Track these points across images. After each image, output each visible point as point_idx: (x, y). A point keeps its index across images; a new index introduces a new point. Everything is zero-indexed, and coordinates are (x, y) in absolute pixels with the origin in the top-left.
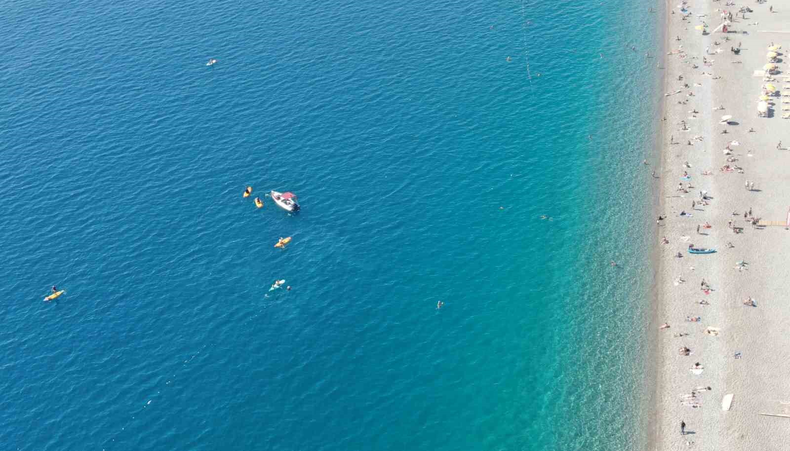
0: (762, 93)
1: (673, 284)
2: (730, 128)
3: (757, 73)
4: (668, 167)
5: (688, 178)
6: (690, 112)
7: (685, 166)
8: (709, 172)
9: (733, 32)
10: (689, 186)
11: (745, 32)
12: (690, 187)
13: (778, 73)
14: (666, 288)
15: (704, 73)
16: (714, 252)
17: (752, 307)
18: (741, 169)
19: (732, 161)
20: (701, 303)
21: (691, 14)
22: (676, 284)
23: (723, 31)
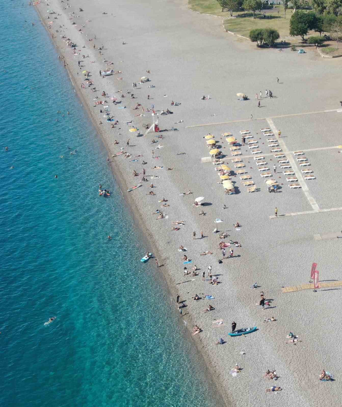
0: (219, 174)
1: (231, 376)
2: (206, 208)
3: (204, 159)
4: (164, 256)
5: (190, 261)
6: (159, 201)
7: (181, 250)
8: (207, 252)
9: (165, 131)
10: (196, 268)
11: (175, 130)
12: (196, 270)
13: (224, 156)
14: (225, 382)
15: (155, 167)
16: (256, 330)
17: (330, 381)
18: (237, 243)
19: (224, 238)
20: (273, 390)
21: (117, 122)
22: (234, 374)
23: (156, 131)
